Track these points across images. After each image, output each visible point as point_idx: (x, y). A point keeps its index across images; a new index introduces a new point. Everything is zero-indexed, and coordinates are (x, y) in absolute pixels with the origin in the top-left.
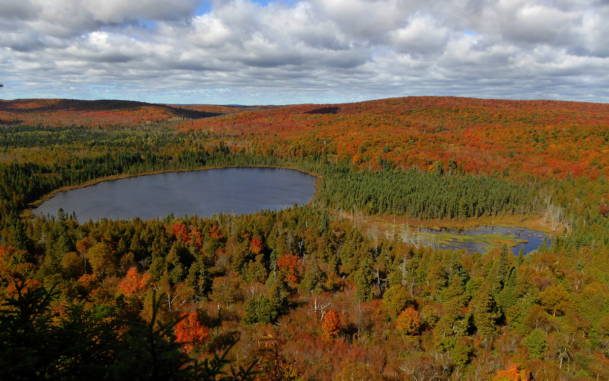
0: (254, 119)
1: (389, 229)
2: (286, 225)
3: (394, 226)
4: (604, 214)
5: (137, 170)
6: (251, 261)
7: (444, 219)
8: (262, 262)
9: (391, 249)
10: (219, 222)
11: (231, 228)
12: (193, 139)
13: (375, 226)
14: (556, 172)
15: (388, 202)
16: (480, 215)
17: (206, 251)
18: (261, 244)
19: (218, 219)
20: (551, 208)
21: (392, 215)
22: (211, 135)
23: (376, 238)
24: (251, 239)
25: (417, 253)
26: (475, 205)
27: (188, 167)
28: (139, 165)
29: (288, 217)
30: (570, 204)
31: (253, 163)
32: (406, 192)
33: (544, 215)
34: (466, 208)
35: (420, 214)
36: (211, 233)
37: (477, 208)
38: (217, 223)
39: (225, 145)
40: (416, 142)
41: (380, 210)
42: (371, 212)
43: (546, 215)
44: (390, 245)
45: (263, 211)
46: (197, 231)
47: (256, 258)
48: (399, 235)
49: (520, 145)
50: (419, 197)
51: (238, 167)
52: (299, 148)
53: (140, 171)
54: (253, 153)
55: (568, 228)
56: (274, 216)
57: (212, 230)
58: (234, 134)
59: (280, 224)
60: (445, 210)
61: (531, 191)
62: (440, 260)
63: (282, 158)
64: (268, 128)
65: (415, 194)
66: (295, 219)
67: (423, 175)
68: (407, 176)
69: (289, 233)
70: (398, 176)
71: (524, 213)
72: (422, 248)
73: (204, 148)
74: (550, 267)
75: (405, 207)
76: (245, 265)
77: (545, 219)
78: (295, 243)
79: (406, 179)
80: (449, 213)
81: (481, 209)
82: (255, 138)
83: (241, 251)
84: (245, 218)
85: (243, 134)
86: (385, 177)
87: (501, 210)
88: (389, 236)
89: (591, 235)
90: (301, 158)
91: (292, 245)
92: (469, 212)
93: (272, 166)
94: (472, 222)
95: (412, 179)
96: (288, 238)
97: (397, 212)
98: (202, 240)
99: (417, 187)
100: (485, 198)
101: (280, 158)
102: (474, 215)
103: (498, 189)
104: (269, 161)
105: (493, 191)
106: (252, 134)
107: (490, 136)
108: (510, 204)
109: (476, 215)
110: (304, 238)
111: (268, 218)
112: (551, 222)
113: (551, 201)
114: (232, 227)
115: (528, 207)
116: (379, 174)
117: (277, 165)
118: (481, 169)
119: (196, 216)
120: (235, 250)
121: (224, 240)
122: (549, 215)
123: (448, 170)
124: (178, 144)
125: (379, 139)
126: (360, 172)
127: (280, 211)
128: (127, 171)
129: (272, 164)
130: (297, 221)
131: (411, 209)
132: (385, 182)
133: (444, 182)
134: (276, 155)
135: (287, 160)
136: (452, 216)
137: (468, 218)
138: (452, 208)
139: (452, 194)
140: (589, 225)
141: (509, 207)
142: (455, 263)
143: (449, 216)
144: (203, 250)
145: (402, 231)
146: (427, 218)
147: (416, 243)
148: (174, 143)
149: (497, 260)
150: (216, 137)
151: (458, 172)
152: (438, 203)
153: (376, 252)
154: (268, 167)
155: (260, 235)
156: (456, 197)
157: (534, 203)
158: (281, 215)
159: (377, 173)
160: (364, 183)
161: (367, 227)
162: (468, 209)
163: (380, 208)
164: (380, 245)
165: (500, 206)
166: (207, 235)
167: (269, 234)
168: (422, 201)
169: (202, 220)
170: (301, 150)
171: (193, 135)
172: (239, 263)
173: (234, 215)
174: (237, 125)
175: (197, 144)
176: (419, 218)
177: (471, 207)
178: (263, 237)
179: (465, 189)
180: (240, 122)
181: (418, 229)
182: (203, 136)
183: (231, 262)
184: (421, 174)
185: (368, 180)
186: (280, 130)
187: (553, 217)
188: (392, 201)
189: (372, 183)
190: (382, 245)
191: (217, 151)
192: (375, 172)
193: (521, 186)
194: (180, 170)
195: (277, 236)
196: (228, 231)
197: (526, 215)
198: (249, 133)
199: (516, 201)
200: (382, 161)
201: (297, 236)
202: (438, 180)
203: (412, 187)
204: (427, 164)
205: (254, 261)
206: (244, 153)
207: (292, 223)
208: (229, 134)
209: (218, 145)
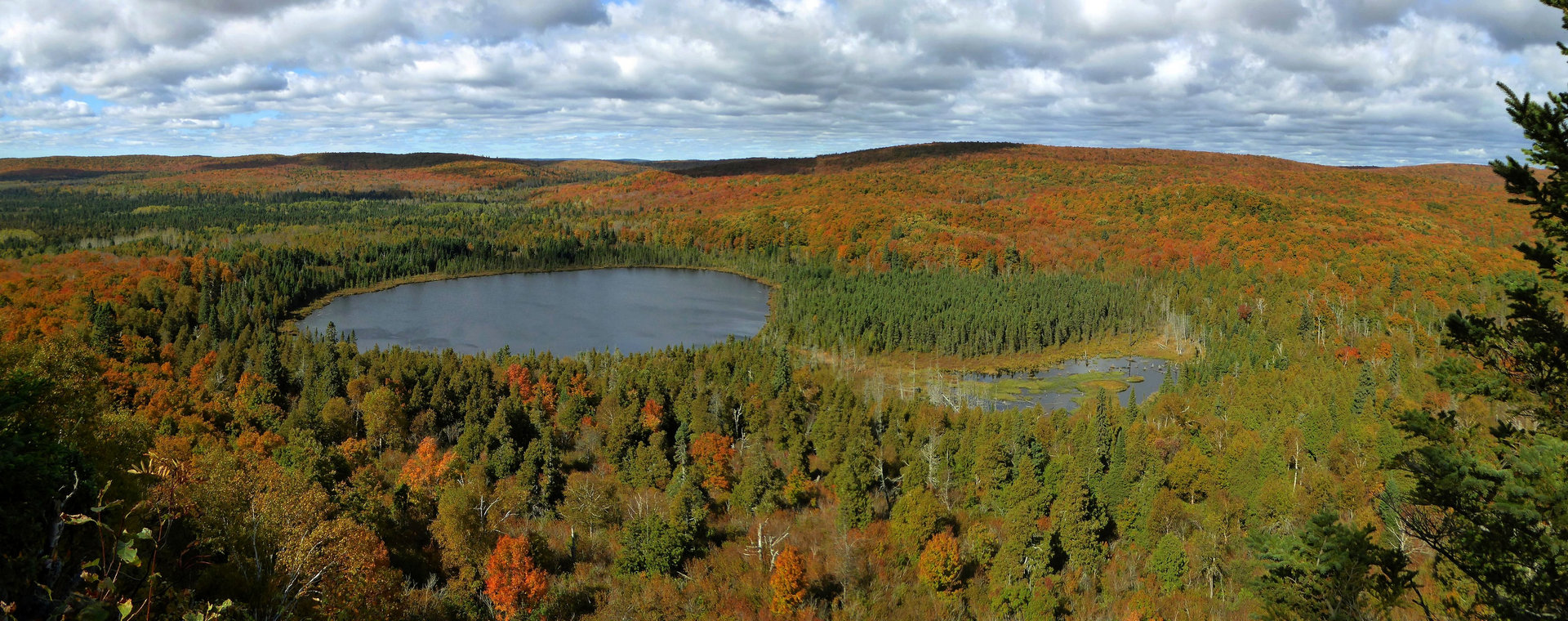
0: (661, 183)
1: (905, 379)
2: (710, 375)
3: (913, 373)
4: (1245, 319)
5: (459, 268)
6: (641, 443)
7: (1004, 353)
8: (662, 447)
9: (907, 417)
10: (589, 367)
11: (608, 379)
12: (556, 216)
13: (879, 375)
14: (1173, 260)
15: (902, 328)
16: (1063, 341)
17: (560, 421)
18: (662, 411)
19: (587, 361)
20: (1171, 317)
21: (910, 353)
22: (588, 210)
23: (880, 398)
24: (642, 401)
25: (955, 420)
26: (1053, 324)
27: (543, 266)
28: (463, 260)
29: (716, 361)
30: (1197, 308)
31: (657, 261)
32: (935, 309)
33: (1162, 331)
34: (1039, 330)
35: (960, 348)
36: (572, 386)
37: (1057, 329)
38: (585, 367)
39: (609, 228)
40: (948, 220)
41: (889, 345)
42: (871, 350)
43: (1166, 329)
44: (906, 410)
45: (669, 348)
46: (548, 380)
47: (651, 438)
48: (925, 389)
49: (1117, 218)
50: (957, 317)
51: (631, 268)
52: (740, 235)
53: (463, 269)
54: (657, 244)
55: (1199, 346)
56: (690, 359)
57: (574, 381)
58: (627, 209)
59: (700, 374)
60: (1004, 338)
61: (1140, 291)
62: (997, 432)
63: (709, 252)
64: (687, 198)
65: (949, 311)
66: (729, 365)
67: (963, 277)
68: (935, 280)
69: (715, 393)
70: (919, 280)
71: (1133, 331)
72: (965, 411)
73: (573, 233)
74: (1178, 417)
75: (934, 336)
76: (630, 450)
77: (1164, 338)
78: (727, 411)
79: (933, 284)
80: (1012, 342)
81: (1064, 331)
82: (663, 216)
83: (623, 423)
84: (635, 360)
85: (642, 209)
86: (895, 283)
87: (1097, 329)
88: (906, 393)
89: (1232, 354)
90: (743, 252)
91: (721, 416)
92: (1045, 338)
93: (692, 267)
94: (1052, 355)
95: (944, 285)
96: (712, 401)
97: (919, 345)
98: (556, 399)
99: (953, 298)
100: (1069, 311)
101: (705, 252)
102: (1054, 342)
103: (1089, 294)
104: (686, 256)
105: (1080, 297)
106: (658, 210)
107: (1070, 205)
108: (1109, 317)
109: (1057, 342)
110: (744, 402)
111: (676, 363)
112: (1175, 341)
113: (1171, 307)
114: (611, 376)
115: (1138, 320)
116: (885, 278)
117: (700, 265)
118: (1059, 261)
119: (549, 354)
120: (613, 420)
121: (594, 401)
122: (1171, 330)
123: (1005, 266)
124: (530, 226)
125: (883, 215)
126: (851, 275)
127: (702, 350)
128: (442, 268)
129: (691, 262)
130: (732, 370)
131: (944, 340)
132: (895, 293)
133: (1000, 286)
134: (699, 247)
135: (717, 256)
136: (1017, 348)
137: (1044, 349)
138: (1015, 333)
139: (1014, 308)
140: (1228, 339)
141: (1109, 323)
142: (1022, 435)
143: (1011, 348)
144: (556, 418)
145: (929, 381)
146: (974, 354)
147: (956, 403)
148: (523, 223)
149: (1092, 418)
150: (596, 214)
151: (1023, 268)
152: (991, 325)
153: (880, 426)
154: (684, 269)
155: (662, 394)
156: (1020, 313)
157: (1146, 313)
158: (704, 357)
159: (882, 276)
160: (858, 294)
161: (864, 378)
162: (1043, 332)
163: (888, 341)
164: (886, 410)
165: (1095, 321)
166: (564, 389)
167: (678, 392)
168: (962, 323)
169: (558, 360)
170: (744, 239)
171: (557, 210)
172: (619, 447)
173: (616, 354)
174: (632, 194)
175: (561, 227)
176: (960, 355)
177: (1047, 328)
178: (667, 397)
179: (1035, 297)
180: (638, 189)
181: (958, 376)
182: (574, 212)
183: (604, 444)
184: (959, 275)
185: (866, 289)
186: (708, 202)
187: (1176, 333)
188: (909, 327)
189: (872, 294)
190: (890, 410)
191: (596, 238)
192: (877, 274)
193: (1124, 285)
194: (529, 270)
195: (694, 396)
196: (603, 384)
197: (1137, 334)
198: (652, 209)
199: (1118, 311)
200: (890, 255)
201: (731, 398)
202: (989, 283)
203: (945, 298)
204: (968, 257)
205: (647, 443)
206: (643, 243)
207: (723, 372)
208: (618, 208)
209: (598, 228)
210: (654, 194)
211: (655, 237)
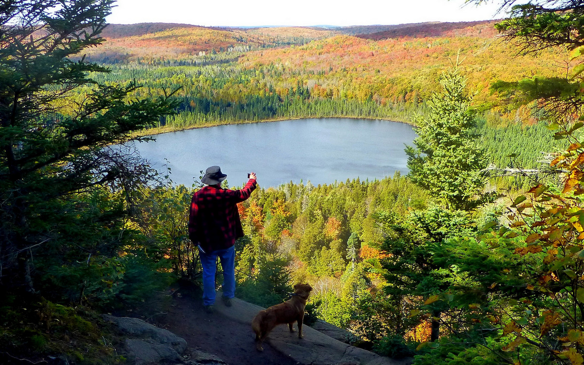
0: (348, 46)
2: (378, 201)
5: (185, 122)
6: (324, 248)
8: (339, 250)
10: (288, 195)
11: (302, 203)
12: (261, 77)
18: (340, 226)
19: (286, 191)
22: (287, 71)
24: (326, 219)
27: (251, 118)
28: (187, 115)
29: (384, 191)
31: (342, 113)
36: (274, 208)
38: (284, 195)
39: (304, 86)
45: (349, 182)
46: (257, 205)
47: (331, 244)
51: (321, 118)
52: (411, 91)
54: (343, 98)
56: (364, 189)
57: (276, 205)
58: (319, 69)
59: (371, 200)
63: (385, 105)
64: (369, 60)
66: (394, 194)
73: (275, 91)
76: (316, 252)
82: (348, 75)
83: (311, 234)
84: (322, 190)
85: (331, 69)
90: (413, 105)
93: (370, 117)
98: (263, 218)
101: (382, 105)
104: (365, 109)
106: (345, 70)
111: (354, 192)
114: (304, 201)
117: (377, 116)
120: (304, 232)
121: (291, 219)
127: (374, 182)
129: (369, 113)
130: (396, 198)
134: (377, 101)
135: (391, 109)
144: (263, 231)
148: (235, 83)
150: (294, 74)
154: (364, 119)
155: (342, 214)
158: (375, 188)
166: (269, 211)
169: (263, 190)
170: (414, 94)
171: (262, 71)
172: (309, 250)
173: (308, 186)
174: (323, 56)
175: (265, 85)
178: (345, 217)
180: (328, 52)
182: (275, 72)
183: (298, 248)
186: (386, 63)
191: (294, 94)
194: (241, 121)
195: (365, 216)
196: (298, 207)
198: (340, 69)
205: (328, 248)
206: (331, 98)
207: (388, 199)
208: (311, 69)
209: (295, 86)
210: (341, 56)
211: (342, 92)
